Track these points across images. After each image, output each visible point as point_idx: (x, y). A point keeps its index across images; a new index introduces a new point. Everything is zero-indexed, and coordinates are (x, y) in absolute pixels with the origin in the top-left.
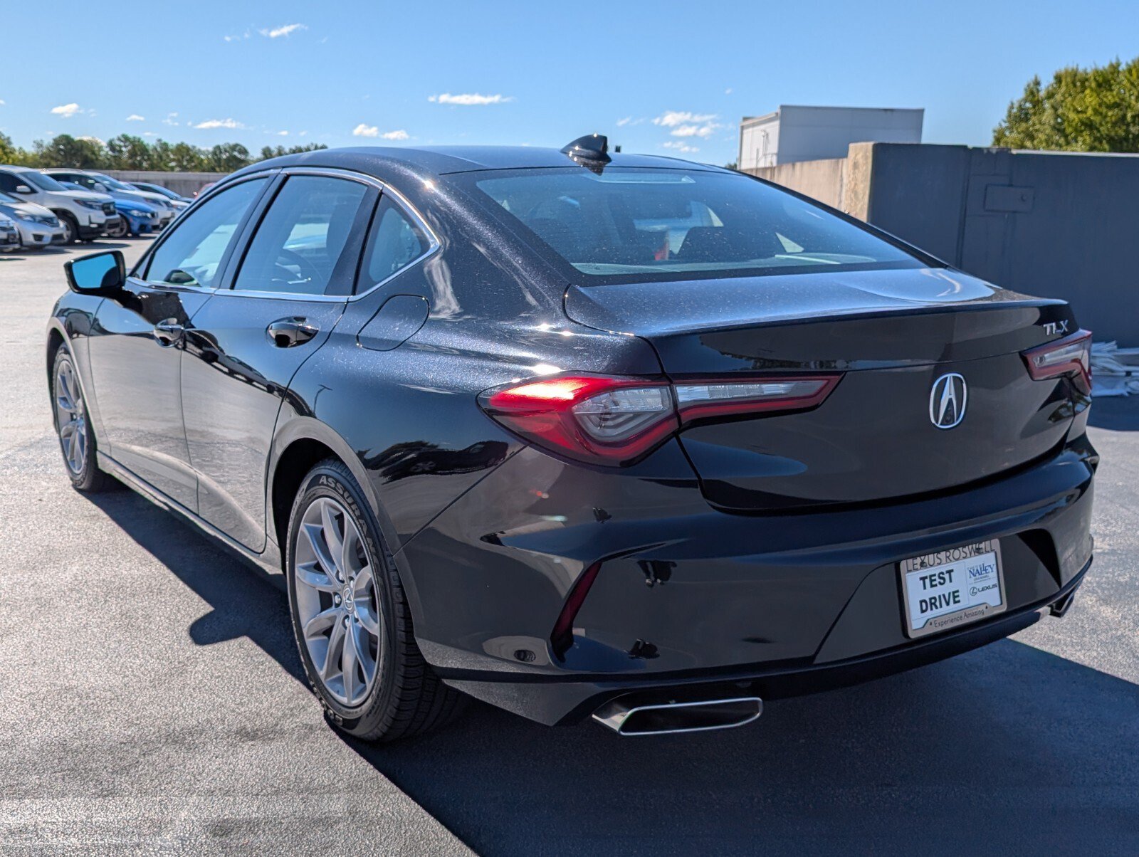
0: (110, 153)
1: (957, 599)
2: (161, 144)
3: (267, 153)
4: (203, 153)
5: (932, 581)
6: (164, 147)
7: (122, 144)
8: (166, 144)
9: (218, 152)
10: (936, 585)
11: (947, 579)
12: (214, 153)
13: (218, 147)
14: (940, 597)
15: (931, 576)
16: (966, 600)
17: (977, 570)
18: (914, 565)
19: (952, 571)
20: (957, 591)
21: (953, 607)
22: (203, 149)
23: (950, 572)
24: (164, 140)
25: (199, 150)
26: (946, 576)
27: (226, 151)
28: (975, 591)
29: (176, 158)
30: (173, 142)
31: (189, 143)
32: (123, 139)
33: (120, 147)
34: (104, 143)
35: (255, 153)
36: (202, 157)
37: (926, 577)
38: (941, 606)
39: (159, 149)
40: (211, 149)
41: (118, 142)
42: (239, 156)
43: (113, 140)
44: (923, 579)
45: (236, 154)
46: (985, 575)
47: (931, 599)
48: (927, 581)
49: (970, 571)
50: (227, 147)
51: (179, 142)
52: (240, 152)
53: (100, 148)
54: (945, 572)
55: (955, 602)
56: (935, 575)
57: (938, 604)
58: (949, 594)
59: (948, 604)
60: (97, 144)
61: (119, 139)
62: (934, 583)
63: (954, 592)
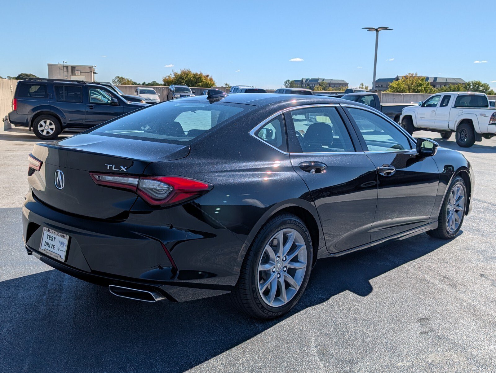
1: (54, 248)
10: (50, 240)
11: (53, 240)
14: (50, 244)
16: (56, 250)
17: (62, 243)
21: (52, 250)
26: (53, 239)
28: (59, 249)
38: (49, 247)
44: (48, 235)
46: (63, 246)
48: (49, 237)
49: (60, 242)
54: (54, 237)
55: (53, 249)
56: (51, 236)
59: (51, 248)
62: (50, 238)
63: (54, 245)
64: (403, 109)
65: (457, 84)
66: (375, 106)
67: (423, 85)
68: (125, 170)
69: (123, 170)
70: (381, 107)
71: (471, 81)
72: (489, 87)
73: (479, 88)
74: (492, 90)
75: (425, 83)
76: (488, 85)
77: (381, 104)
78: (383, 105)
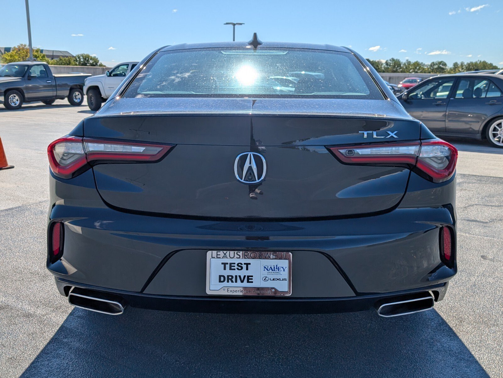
0: (386, 66)
1: (250, 281)
2: (408, 62)
3: (456, 65)
4: (426, 66)
5: (231, 266)
6: (409, 63)
7: (391, 62)
8: (410, 62)
9: (433, 65)
11: (245, 268)
12: (431, 65)
13: (433, 63)
14: (236, 276)
15: (231, 264)
16: (258, 283)
17: (271, 267)
18: (217, 255)
19: (250, 264)
20: (252, 276)
21: (245, 284)
22: (426, 63)
23: (247, 264)
24: (409, 60)
25: (424, 64)
26: (244, 266)
27: (436, 64)
28: (267, 279)
29: (412, 68)
30: (413, 61)
31: (420, 61)
32: (392, 60)
33: (390, 63)
34: (384, 61)
35: (450, 65)
36: (425, 67)
37: (227, 264)
38: (236, 282)
39: (406, 64)
40: (430, 64)
41: (389, 61)
42: (442, 67)
43: (388, 60)
44: (225, 264)
45: (441, 66)
46: (277, 272)
47: (228, 276)
48: (228, 266)
49: (265, 267)
50: (437, 63)
51: (416, 61)
52: (443, 65)
53: (382, 64)
54: (243, 264)
56: (234, 264)
57: (234, 280)
58: (245, 276)
59: (242, 281)
60: (381, 62)
61: (390, 60)
62: (233, 268)
63: (248, 277)
64: (86, 79)
65: (67, 57)
66: (47, 76)
67: (39, 57)
68: (395, 137)
69: (392, 136)
70: (55, 78)
71: (80, 54)
72: (98, 60)
73: (89, 62)
74: (101, 63)
75: (41, 55)
76: (97, 59)
77: (53, 75)
78: (56, 76)
